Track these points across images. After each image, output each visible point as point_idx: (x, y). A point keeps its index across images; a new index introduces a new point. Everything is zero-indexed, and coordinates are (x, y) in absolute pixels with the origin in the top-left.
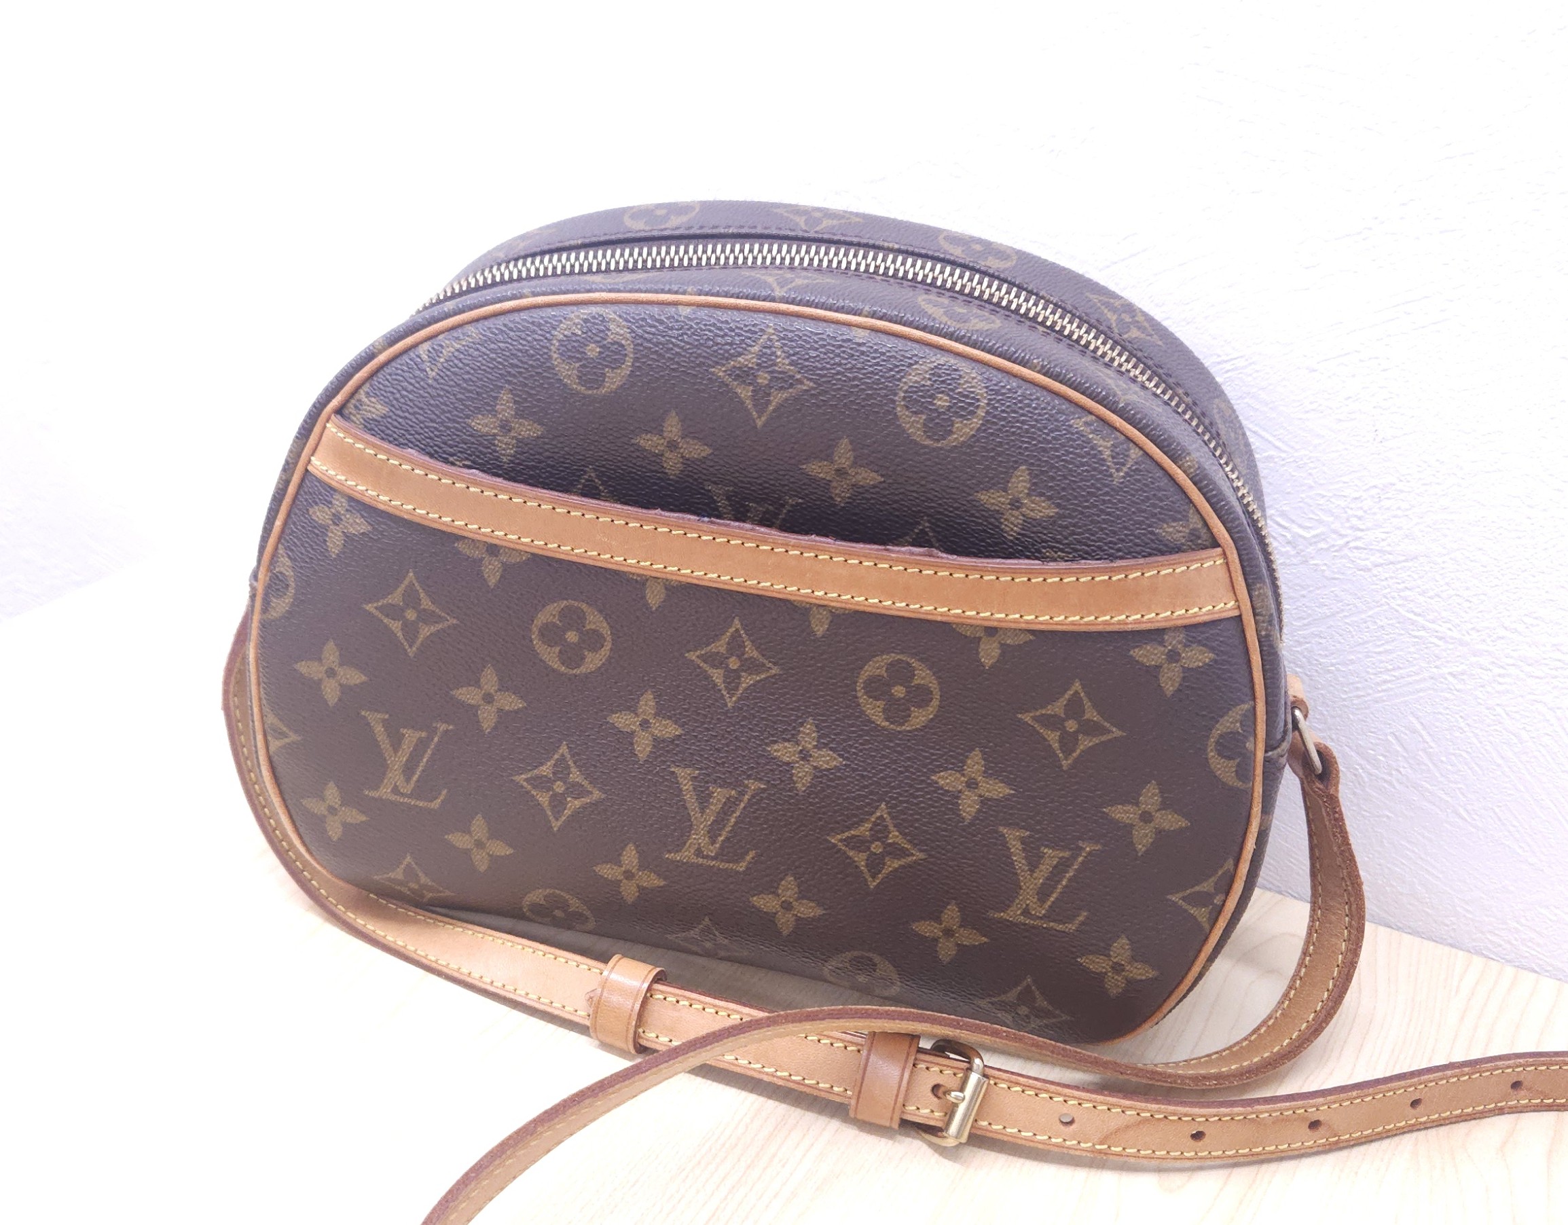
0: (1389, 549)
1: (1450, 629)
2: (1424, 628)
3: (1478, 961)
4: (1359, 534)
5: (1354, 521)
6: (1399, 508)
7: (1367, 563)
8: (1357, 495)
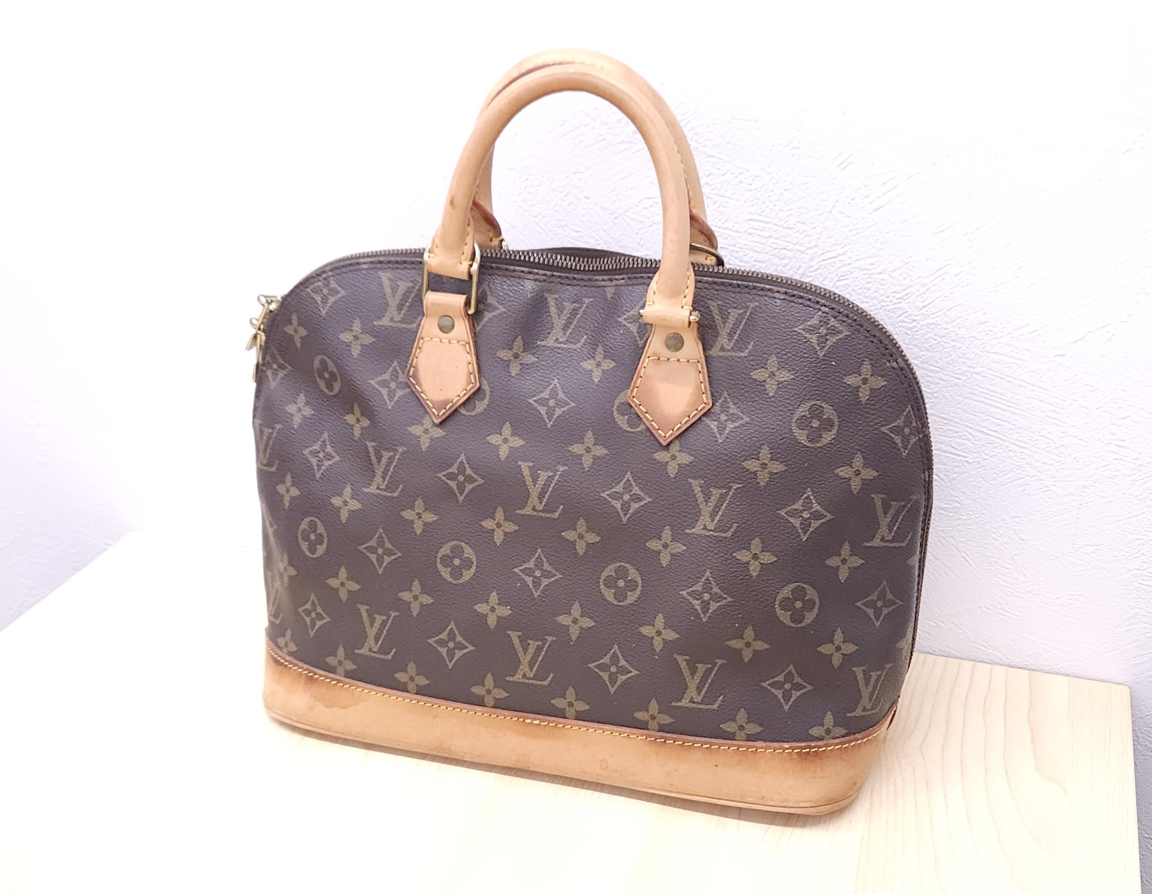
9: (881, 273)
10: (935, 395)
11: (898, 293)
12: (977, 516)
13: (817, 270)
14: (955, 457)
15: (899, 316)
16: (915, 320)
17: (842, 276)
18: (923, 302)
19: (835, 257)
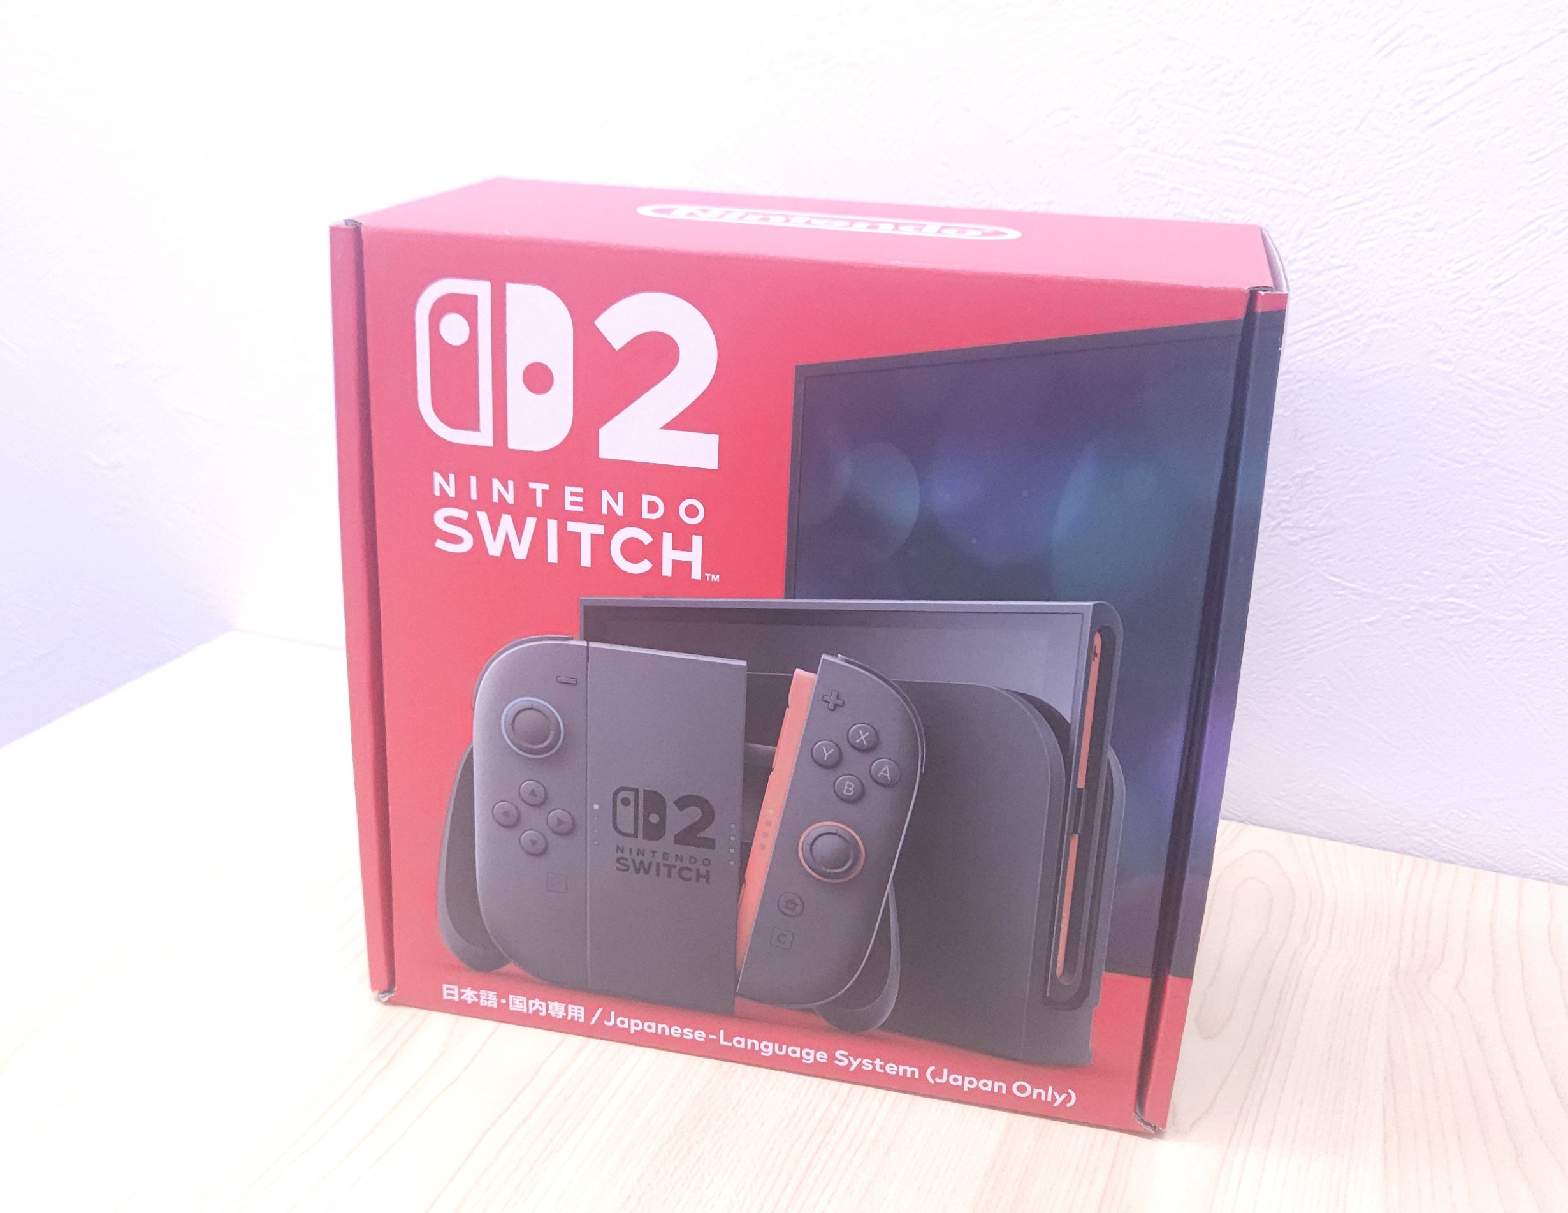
0: (1311, 525)
1: (1365, 587)
2: (1344, 588)
3: (1408, 859)
4: (1289, 515)
5: (1283, 506)
6: (1318, 492)
7: (1294, 538)
8: (1282, 484)
9: (1430, 230)
10: (1502, 433)
11: (1456, 263)
12: (1552, 636)
13: (1326, 224)
14: (1526, 536)
15: (1454, 302)
16: (1479, 308)
17: (1366, 234)
18: (1499, 276)
19: (1357, 204)
